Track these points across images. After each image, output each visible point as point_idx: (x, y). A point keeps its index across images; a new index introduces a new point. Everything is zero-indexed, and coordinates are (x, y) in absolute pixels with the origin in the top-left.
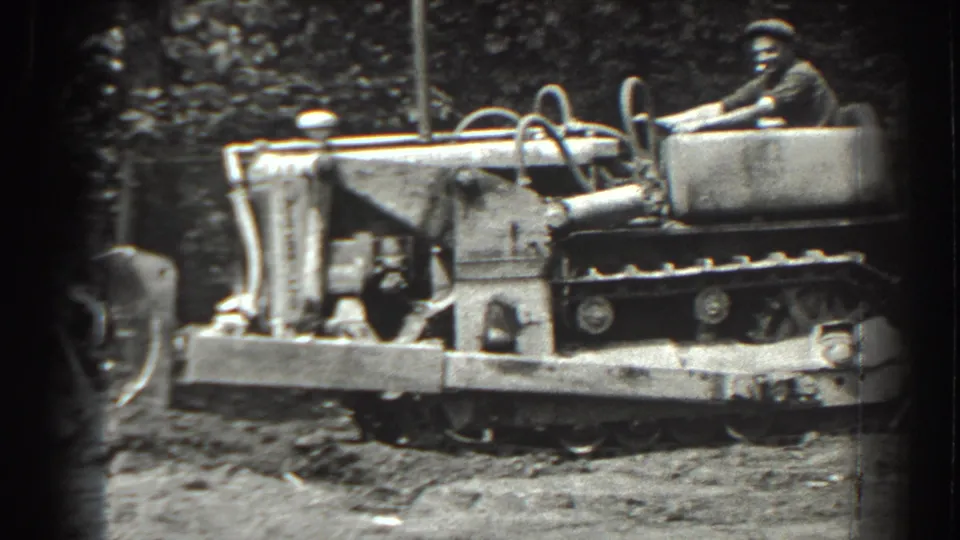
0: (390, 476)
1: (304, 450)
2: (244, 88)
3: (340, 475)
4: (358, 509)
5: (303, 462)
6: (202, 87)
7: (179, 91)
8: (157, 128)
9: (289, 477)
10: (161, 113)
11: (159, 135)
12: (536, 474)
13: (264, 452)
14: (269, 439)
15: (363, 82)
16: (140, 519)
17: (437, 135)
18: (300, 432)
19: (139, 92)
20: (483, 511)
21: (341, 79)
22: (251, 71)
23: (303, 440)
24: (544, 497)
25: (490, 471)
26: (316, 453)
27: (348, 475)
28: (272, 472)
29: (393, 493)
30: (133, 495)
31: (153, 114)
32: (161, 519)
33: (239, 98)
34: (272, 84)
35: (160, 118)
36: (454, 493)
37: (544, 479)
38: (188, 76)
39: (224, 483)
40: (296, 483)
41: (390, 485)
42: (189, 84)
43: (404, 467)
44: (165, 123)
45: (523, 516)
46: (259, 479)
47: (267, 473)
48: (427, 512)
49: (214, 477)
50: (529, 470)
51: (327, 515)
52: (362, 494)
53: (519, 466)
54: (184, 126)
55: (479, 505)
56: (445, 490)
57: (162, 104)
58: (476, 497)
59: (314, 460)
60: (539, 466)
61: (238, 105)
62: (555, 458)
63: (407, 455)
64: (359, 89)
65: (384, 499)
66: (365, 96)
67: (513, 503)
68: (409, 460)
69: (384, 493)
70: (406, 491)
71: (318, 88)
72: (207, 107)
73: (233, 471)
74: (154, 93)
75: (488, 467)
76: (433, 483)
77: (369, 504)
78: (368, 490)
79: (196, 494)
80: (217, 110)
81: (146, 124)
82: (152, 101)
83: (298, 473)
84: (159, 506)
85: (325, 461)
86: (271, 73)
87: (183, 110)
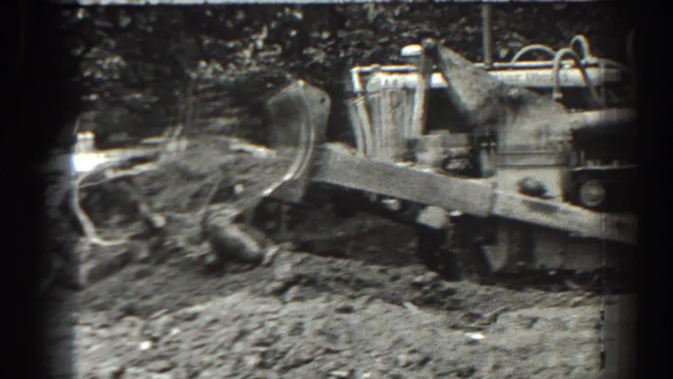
0: (475, 305)
1: (418, 286)
2: (386, 32)
3: (443, 304)
4: (454, 327)
5: (417, 294)
6: (358, 32)
7: (342, 34)
8: (326, 59)
9: (409, 305)
10: (329, 49)
11: (328, 64)
12: (576, 305)
13: (391, 287)
14: (395, 278)
15: (468, 29)
16: (306, 333)
17: (496, 64)
18: (416, 274)
19: (316, 35)
20: (538, 330)
21: (454, 27)
22: (391, 21)
23: (419, 279)
24: (581, 320)
25: (544, 302)
26: (426, 288)
27: (448, 304)
28: (397, 301)
29: (478, 316)
30: (301, 317)
31: (325, 50)
32: (321, 333)
33: (383, 40)
34: (406, 30)
35: (329, 53)
36: (520, 316)
37: (582, 308)
38: (347, 24)
39: (364, 308)
40: (412, 309)
41: (477, 311)
42: (348, 29)
43: (487, 299)
44: (333, 57)
45: (566, 334)
46: (388, 306)
47: (393, 302)
48: (501, 330)
49: (357, 304)
50: (572, 302)
51: (434, 331)
52: (458, 316)
53: (564, 298)
54: (346, 58)
55: (536, 326)
56: (513, 315)
57: (331, 43)
58: (534, 320)
59: (426, 292)
60: (578, 299)
61: (383, 44)
62: (588, 294)
63: (488, 290)
64: (465, 34)
65: (471, 321)
66: (470, 39)
67: (561, 325)
68: (490, 293)
69: (473, 317)
70: (487, 315)
71: (438, 33)
72: (361, 46)
73: (370, 300)
74: (325, 35)
75: (544, 298)
76: (506, 310)
77: (462, 323)
78: (461, 314)
79: (345, 316)
80: (369, 48)
81: (320, 58)
82: (324, 41)
83: (414, 302)
84: (319, 324)
85: (433, 294)
86: (405, 23)
87: (346, 48)
